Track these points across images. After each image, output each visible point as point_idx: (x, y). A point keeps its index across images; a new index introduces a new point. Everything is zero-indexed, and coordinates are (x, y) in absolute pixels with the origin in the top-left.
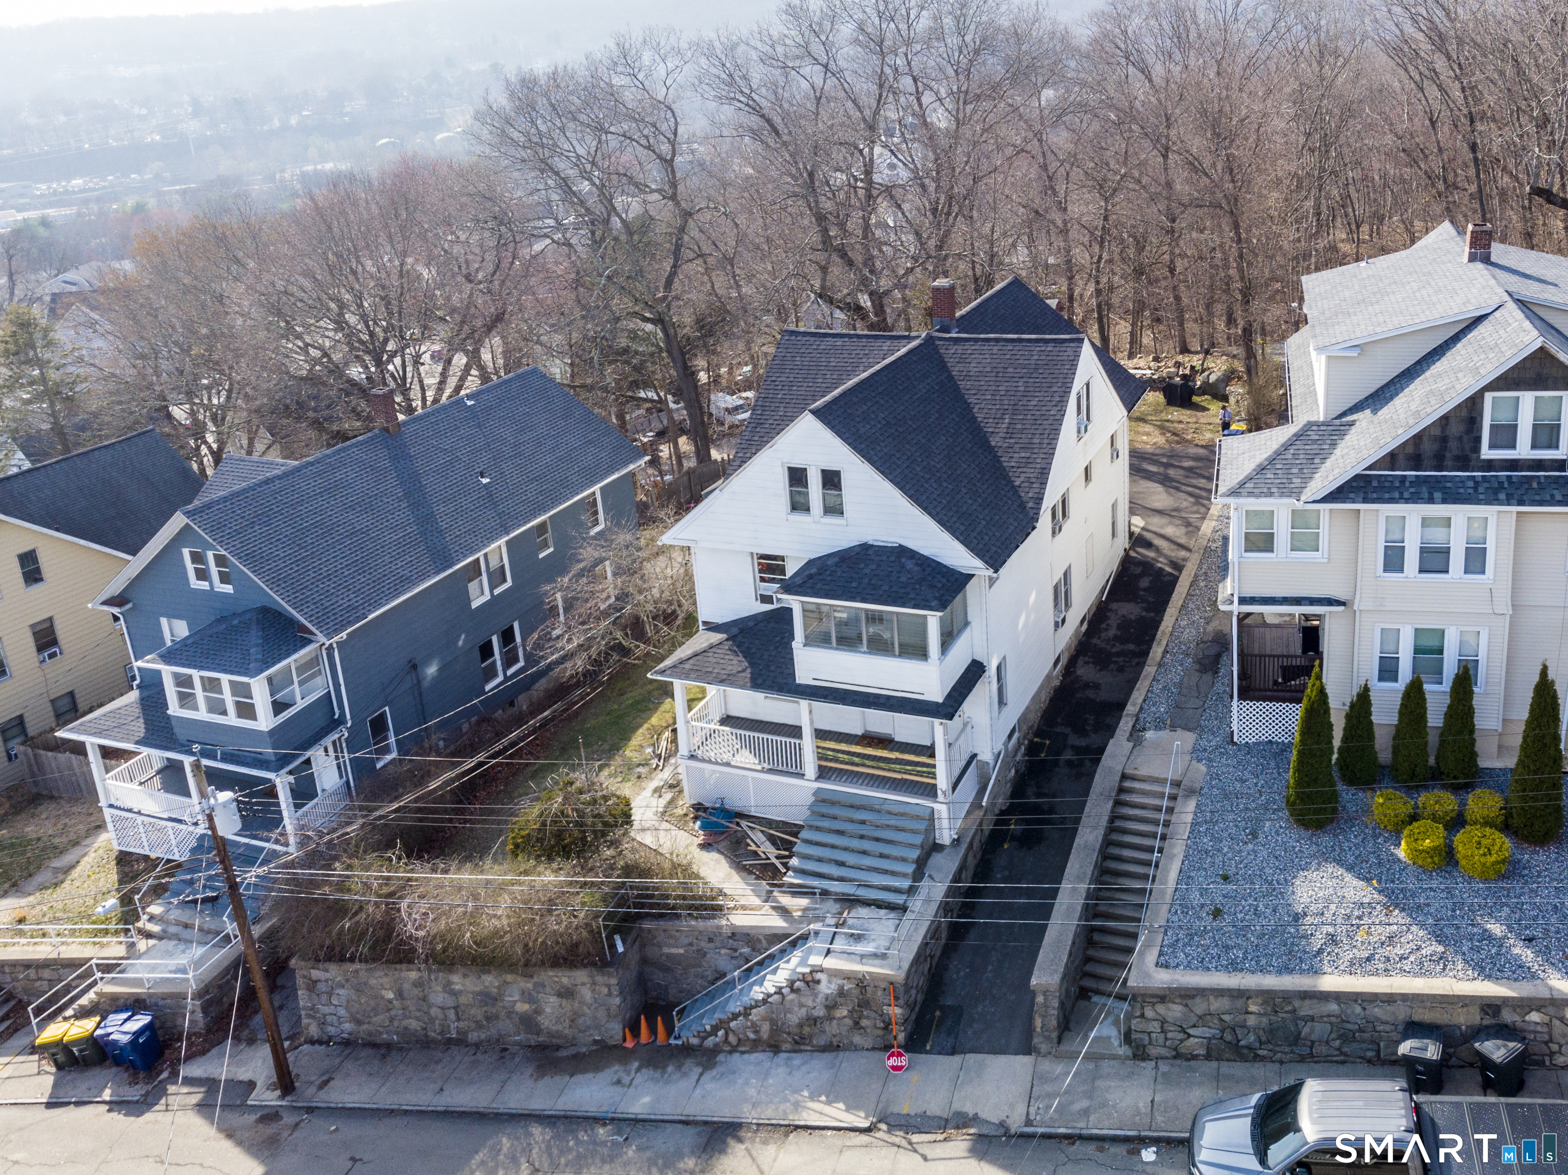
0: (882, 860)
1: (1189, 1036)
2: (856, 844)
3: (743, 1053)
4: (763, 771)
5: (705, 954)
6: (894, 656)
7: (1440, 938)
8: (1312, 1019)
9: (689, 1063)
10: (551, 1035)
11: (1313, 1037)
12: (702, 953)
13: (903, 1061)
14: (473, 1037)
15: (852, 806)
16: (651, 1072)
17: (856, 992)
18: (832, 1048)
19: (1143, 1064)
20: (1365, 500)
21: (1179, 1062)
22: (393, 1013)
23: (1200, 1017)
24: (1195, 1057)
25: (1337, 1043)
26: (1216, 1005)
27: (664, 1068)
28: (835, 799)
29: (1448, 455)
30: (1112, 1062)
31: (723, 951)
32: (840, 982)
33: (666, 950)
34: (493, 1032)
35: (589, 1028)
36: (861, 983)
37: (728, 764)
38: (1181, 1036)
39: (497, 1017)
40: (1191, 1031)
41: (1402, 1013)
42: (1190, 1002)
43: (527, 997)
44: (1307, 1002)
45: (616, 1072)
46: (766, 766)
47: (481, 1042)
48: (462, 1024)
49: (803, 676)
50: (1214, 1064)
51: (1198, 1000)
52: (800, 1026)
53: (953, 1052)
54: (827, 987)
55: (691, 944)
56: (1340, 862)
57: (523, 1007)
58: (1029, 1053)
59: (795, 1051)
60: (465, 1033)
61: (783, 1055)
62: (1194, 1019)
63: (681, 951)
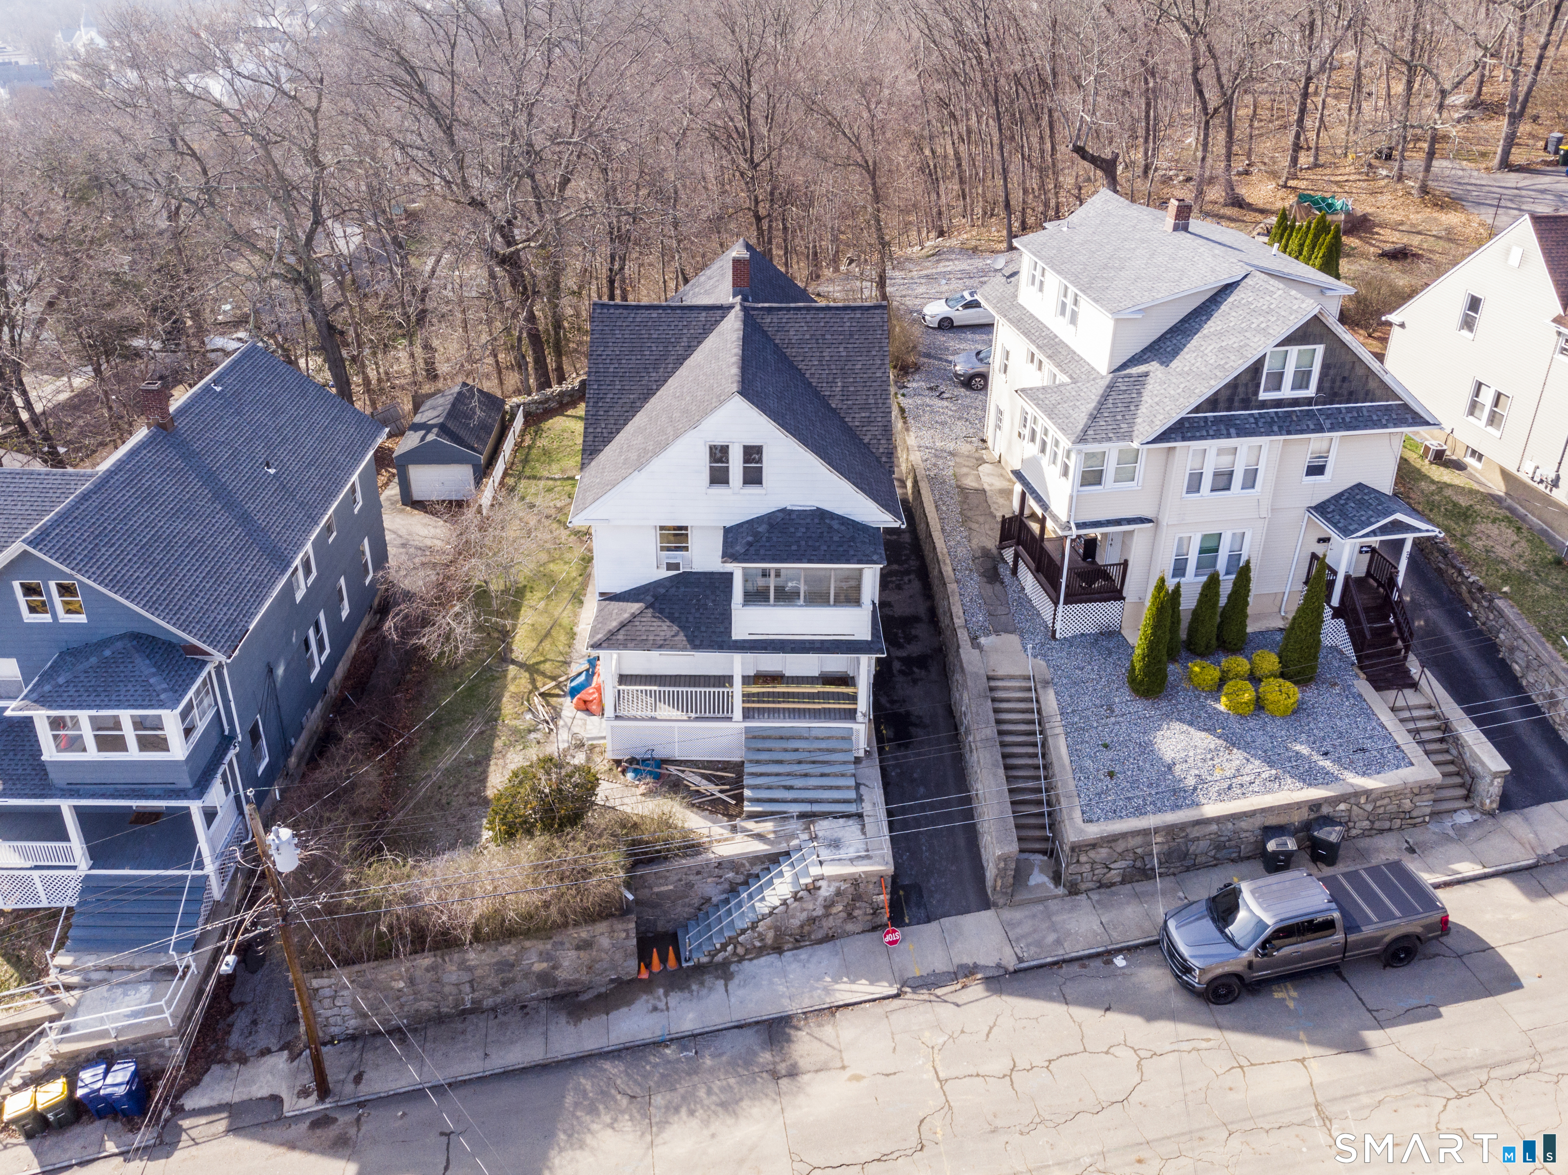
0: (824, 779)
1: (1110, 869)
2: (796, 768)
3: (751, 960)
4: (690, 719)
5: (692, 886)
6: (829, 605)
7: (1271, 764)
8: (1198, 839)
9: (708, 979)
10: (568, 983)
11: (1197, 852)
12: (690, 885)
13: (897, 936)
14: (488, 1003)
15: (781, 738)
16: (679, 993)
17: (851, 890)
18: (829, 938)
19: (1078, 898)
20: (1184, 439)
21: (1102, 890)
22: (403, 1000)
23: (1120, 854)
24: (1113, 884)
25: (1213, 853)
26: (1132, 842)
27: (689, 987)
28: (765, 734)
29: (1236, 398)
30: (1055, 901)
31: (709, 880)
32: (837, 884)
33: (656, 890)
34: (509, 993)
35: (606, 970)
36: (855, 882)
37: (653, 719)
38: (1106, 870)
39: (513, 980)
40: (1112, 866)
41: (1259, 821)
42: (1113, 845)
43: (545, 956)
44: (1197, 828)
45: (647, 1001)
46: (693, 715)
47: (497, 1005)
48: (476, 995)
49: (739, 633)
50: (1129, 886)
51: (1120, 841)
52: (802, 927)
53: (928, 920)
54: (826, 891)
55: (680, 880)
56: (1180, 720)
57: (540, 967)
58: (989, 908)
59: (796, 948)
60: (480, 1001)
61: (788, 954)
62: (1115, 856)
63: (671, 887)
